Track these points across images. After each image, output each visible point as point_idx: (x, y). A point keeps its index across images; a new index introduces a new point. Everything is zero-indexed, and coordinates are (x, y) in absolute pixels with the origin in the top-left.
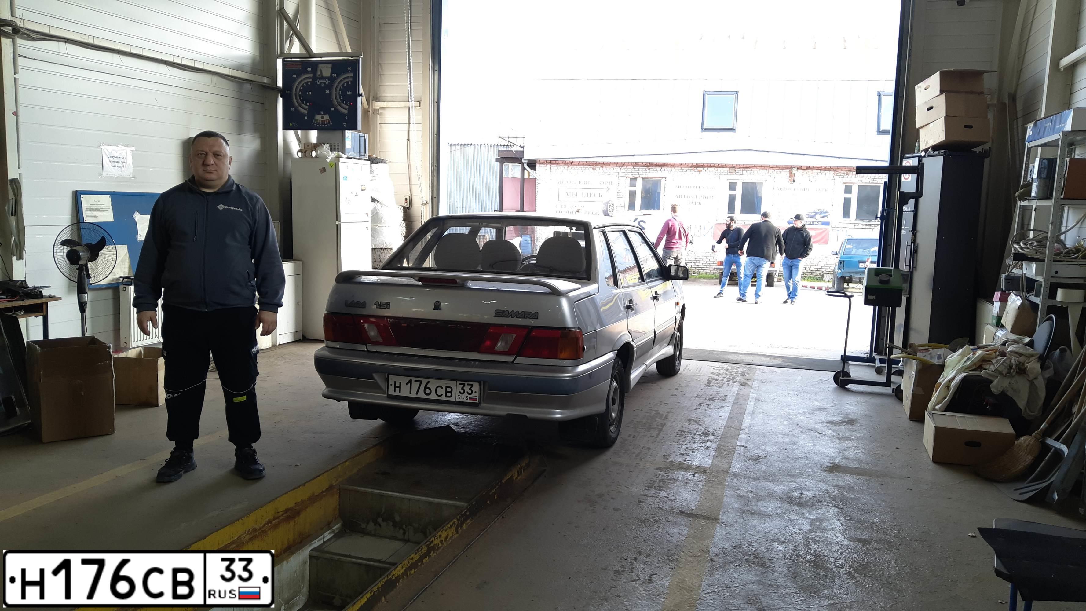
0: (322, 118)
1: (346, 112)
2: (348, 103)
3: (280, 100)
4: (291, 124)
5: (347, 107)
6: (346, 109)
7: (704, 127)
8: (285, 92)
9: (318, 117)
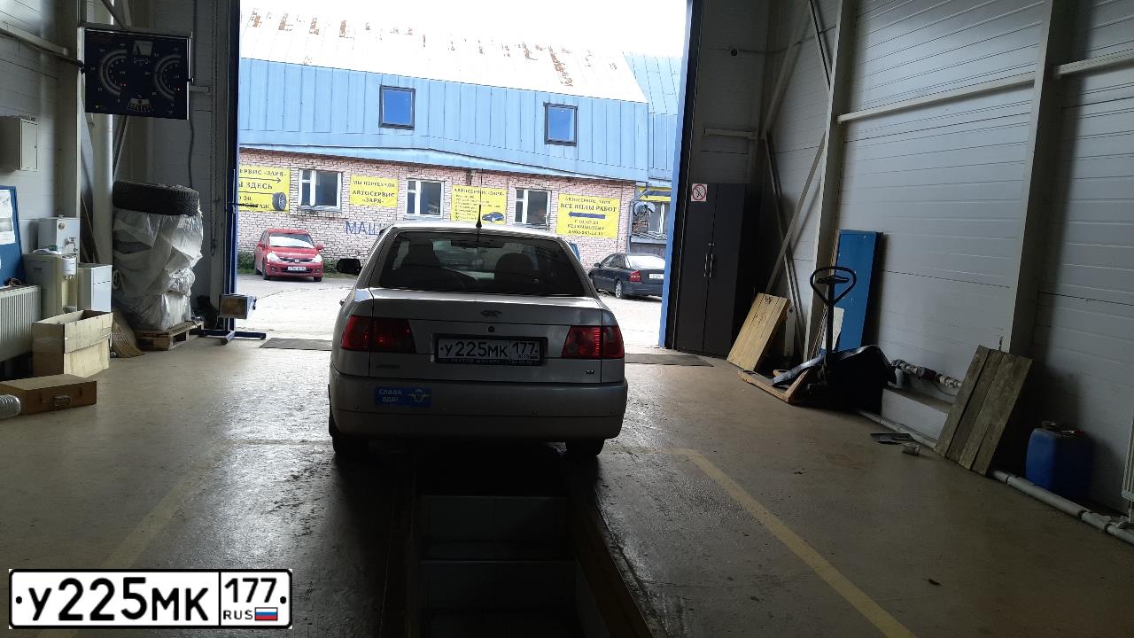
0: (140, 102)
1: (172, 98)
2: (175, 89)
3: (81, 79)
4: (97, 107)
5: (173, 93)
6: (171, 95)
7: (384, 122)
8: (89, 67)
9: (134, 101)
